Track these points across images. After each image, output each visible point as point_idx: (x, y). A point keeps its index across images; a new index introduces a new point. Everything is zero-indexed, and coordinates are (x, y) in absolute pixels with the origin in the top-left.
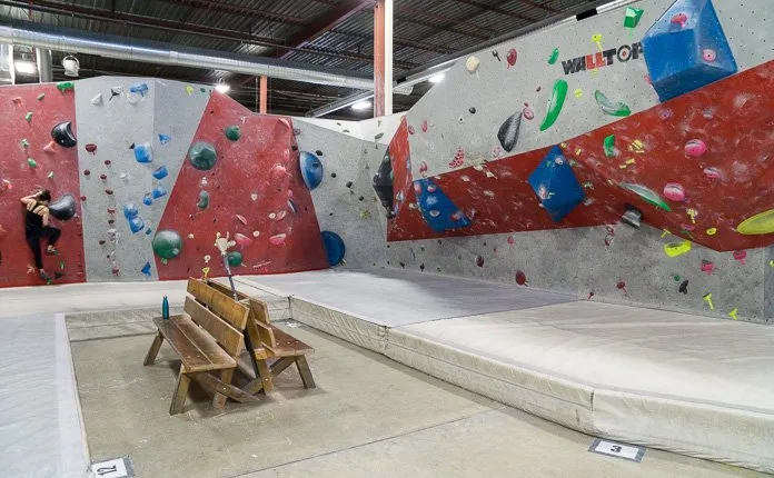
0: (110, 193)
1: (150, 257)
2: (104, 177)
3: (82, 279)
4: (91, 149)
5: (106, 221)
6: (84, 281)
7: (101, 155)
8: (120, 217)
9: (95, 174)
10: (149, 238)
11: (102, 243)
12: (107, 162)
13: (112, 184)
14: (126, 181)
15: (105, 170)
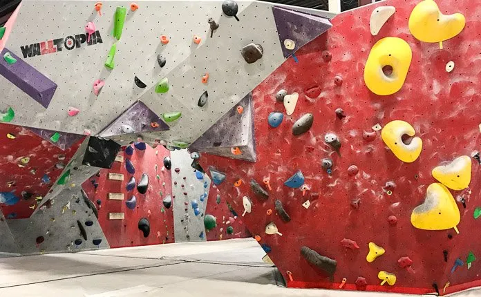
0: (185, 194)
1: (203, 228)
2: (183, 186)
3: (173, 241)
4: (177, 171)
5: (184, 209)
6: (174, 242)
7: (182, 174)
8: (190, 207)
9: (179, 185)
10: (202, 218)
11: (182, 221)
12: (184, 178)
13: (187, 190)
14: (192, 188)
15: (182, 182)
